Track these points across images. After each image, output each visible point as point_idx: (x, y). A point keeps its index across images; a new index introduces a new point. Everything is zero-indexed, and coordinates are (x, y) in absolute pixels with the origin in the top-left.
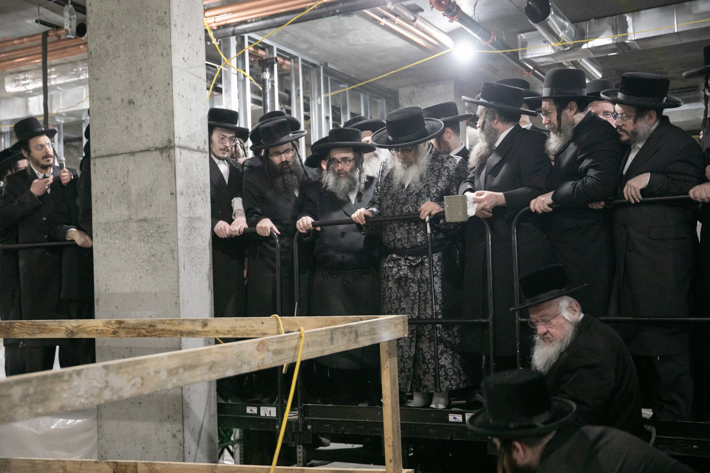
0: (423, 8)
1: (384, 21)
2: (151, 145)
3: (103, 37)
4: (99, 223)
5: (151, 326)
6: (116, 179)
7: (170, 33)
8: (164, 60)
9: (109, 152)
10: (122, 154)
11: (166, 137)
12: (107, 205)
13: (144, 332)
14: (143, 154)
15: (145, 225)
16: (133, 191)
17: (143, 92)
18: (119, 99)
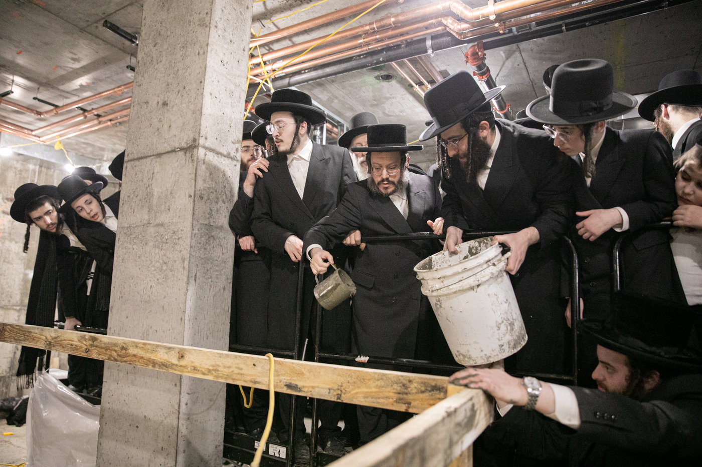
1: (417, 88)
2: (177, 145)
3: (151, 45)
4: (122, 228)
5: (123, 348)
6: (142, 181)
7: (209, 32)
8: (199, 58)
9: (140, 155)
10: (151, 156)
11: (192, 136)
12: (131, 209)
13: (115, 354)
14: (168, 155)
15: (162, 230)
16: (155, 194)
17: (177, 93)
18: (155, 102)
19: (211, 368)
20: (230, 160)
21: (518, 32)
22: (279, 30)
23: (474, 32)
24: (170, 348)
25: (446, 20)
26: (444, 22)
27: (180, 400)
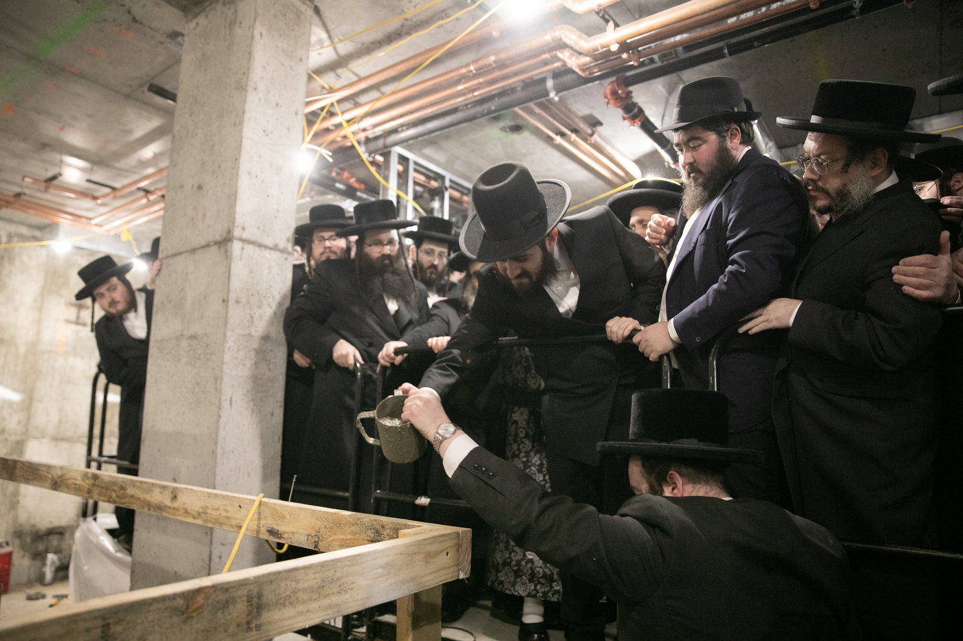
0: (602, 120)
1: (558, 139)
2: (211, 239)
3: (187, 116)
7: (246, 97)
8: (236, 130)
10: (183, 253)
11: (226, 226)
12: (164, 317)
13: (114, 495)
14: (203, 251)
15: (194, 343)
16: (189, 298)
17: (212, 174)
18: (190, 186)
19: (201, 510)
20: (278, 254)
21: (662, 62)
22: (361, 79)
23: (602, 66)
24: (164, 487)
25: (562, 53)
26: (560, 55)
27: (211, 551)
